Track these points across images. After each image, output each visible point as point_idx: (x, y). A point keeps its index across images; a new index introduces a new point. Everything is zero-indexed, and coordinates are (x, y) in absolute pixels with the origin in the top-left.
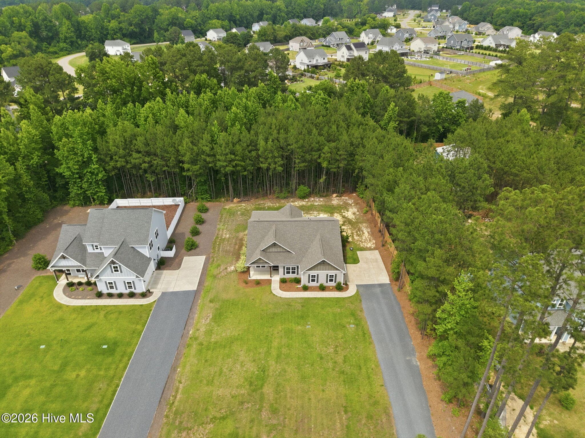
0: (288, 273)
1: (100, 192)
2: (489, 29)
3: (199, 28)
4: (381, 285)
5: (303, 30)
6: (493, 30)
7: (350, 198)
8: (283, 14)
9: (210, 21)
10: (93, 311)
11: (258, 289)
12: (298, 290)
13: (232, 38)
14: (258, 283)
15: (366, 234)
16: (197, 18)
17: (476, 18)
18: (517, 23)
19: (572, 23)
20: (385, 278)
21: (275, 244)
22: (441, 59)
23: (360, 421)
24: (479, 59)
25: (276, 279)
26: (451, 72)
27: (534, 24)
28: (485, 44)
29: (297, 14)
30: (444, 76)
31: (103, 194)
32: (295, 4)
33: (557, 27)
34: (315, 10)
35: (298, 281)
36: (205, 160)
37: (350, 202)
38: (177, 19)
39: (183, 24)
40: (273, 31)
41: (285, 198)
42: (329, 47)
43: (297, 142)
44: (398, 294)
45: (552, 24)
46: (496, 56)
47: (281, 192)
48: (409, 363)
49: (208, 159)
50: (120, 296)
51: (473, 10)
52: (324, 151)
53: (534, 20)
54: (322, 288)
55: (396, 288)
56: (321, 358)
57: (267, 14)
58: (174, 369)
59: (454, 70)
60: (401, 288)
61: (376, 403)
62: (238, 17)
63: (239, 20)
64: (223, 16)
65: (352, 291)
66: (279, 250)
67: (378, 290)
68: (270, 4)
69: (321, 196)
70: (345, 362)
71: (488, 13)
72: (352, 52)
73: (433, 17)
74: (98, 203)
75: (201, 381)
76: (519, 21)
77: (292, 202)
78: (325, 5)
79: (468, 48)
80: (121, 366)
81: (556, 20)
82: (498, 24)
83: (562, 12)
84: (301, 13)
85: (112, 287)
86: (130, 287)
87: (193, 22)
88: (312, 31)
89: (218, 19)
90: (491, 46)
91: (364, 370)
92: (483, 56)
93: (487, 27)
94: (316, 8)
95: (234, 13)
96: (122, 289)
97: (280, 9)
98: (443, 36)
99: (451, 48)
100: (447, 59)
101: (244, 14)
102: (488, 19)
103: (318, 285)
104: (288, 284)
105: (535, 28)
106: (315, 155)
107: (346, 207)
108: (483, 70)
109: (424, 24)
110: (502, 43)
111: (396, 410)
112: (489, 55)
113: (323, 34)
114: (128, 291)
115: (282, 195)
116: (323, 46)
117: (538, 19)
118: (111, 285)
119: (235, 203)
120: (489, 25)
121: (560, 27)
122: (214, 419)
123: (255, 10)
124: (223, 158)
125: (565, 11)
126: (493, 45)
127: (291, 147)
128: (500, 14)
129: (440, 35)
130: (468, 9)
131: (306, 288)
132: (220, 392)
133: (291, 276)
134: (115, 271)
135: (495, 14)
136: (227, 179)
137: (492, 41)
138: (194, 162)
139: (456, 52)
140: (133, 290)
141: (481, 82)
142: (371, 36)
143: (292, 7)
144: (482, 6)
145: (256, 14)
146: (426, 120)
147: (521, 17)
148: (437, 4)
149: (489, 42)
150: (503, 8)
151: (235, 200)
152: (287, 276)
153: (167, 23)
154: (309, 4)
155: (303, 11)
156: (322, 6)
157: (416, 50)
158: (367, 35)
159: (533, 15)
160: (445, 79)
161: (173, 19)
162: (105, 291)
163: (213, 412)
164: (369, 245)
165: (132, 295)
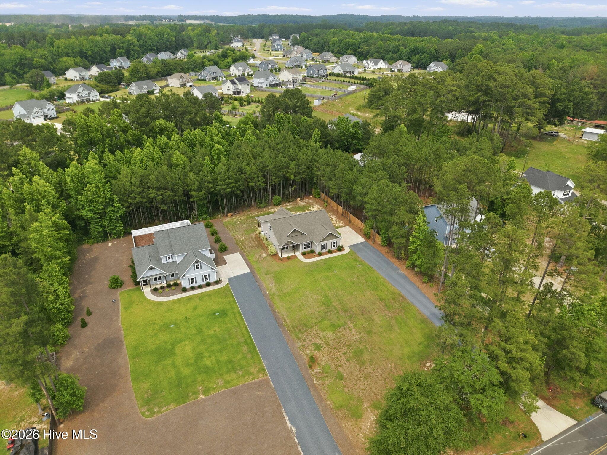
0: (305, 248)
1: (119, 226)
2: (331, 57)
3: (52, 67)
4: (361, 243)
5: (172, 66)
6: (334, 58)
7: (310, 199)
8: (137, 48)
9: (61, 59)
10: (188, 300)
11: (291, 262)
12: (315, 256)
13: (107, 77)
14: (289, 258)
15: (335, 219)
16: (47, 57)
17: (315, 47)
18: (349, 51)
19: (390, 51)
20: (361, 239)
21: (295, 230)
22: (309, 87)
23: (390, 302)
24: (337, 85)
25: (298, 254)
26: (324, 98)
27: (362, 52)
28: (336, 71)
29: (150, 47)
30: (321, 102)
31: (121, 228)
32: (145, 37)
33: (380, 54)
34: (168, 43)
35: (313, 252)
36: (208, 187)
37: (311, 202)
38: (26, 59)
39: (32, 64)
40: (145, 68)
41: (265, 207)
42: (205, 80)
43: (272, 164)
44: (374, 245)
45: (376, 52)
46: (349, 82)
47: (261, 203)
48: (398, 274)
49: (210, 185)
50: (200, 287)
51: (311, 40)
52: (290, 168)
53: (362, 48)
54: (330, 252)
55: (371, 243)
56: (353, 283)
57: (119, 49)
58: (274, 311)
59: (324, 95)
60: (374, 242)
61: (393, 293)
62: (90, 53)
63: (91, 56)
64: (73, 53)
65: (347, 250)
66: (297, 234)
67: (361, 246)
68: (121, 39)
69: (289, 202)
70: (367, 281)
71: (325, 42)
72: (236, 86)
73: (279, 47)
74: (115, 237)
75: (295, 311)
76: (351, 49)
77: (271, 209)
78: (176, 37)
79: (324, 76)
80: (239, 319)
81: (378, 48)
82: (335, 52)
83: (381, 42)
84: (154, 46)
85: (193, 282)
86: (206, 279)
87: (43, 61)
88: (181, 65)
89: (68, 56)
90: (341, 73)
91: (378, 282)
92: (339, 82)
93: (330, 56)
94: (167, 41)
95: (84, 49)
96: (200, 282)
97: (132, 44)
98: (299, 66)
99: (312, 77)
100: (314, 86)
101: (96, 50)
102: (326, 48)
103: (327, 250)
104: (308, 255)
105: (364, 55)
106: (284, 171)
107: (310, 205)
108: (345, 95)
109: (274, 53)
110: (348, 70)
111: (404, 293)
112: (344, 81)
113: (191, 68)
114: (205, 282)
115: (262, 205)
116: (198, 80)
117: (365, 48)
118: (192, 281)
119: (229, 217)
120: (331, 54)
121: (382, 54)
122: (316, 324)
123: (105, 45)
124: (222, 183)
125: (382, 40)
126: (342, 72)
127: (268, 168)
128: (335, 44)
129: (296, 64)
130: (306, 39)
131: (320, 254)
132: (310, 312)
133: (307, 250)
134: (197, 268)
135: (330, 43)
136: (222, 200)
137: (340, 69)
138: (199, 189)
139: (317, 80)
140: (208, 281)
141: (349, 105)
142: (240, 68)
143: (143, 40)
144: (317, 36)
145: (108, 49)
146: (337, 138)
147: (352, 46)
148: (276, 33)
149: (338, 70)
150: (336, 39)
151: (229, 215)
152: (305, 250)
153: (14, 63)
154: (159, 37)
155: (155, 44)
156: (174, 39)
157: (285, 80)
158: (237, 68)
159: (360, 44)
160: (323, 104)
161: (21, 59)
162: (188, 287)
163: (313, 321)
164: (341, 224)
165: (208, 284)
